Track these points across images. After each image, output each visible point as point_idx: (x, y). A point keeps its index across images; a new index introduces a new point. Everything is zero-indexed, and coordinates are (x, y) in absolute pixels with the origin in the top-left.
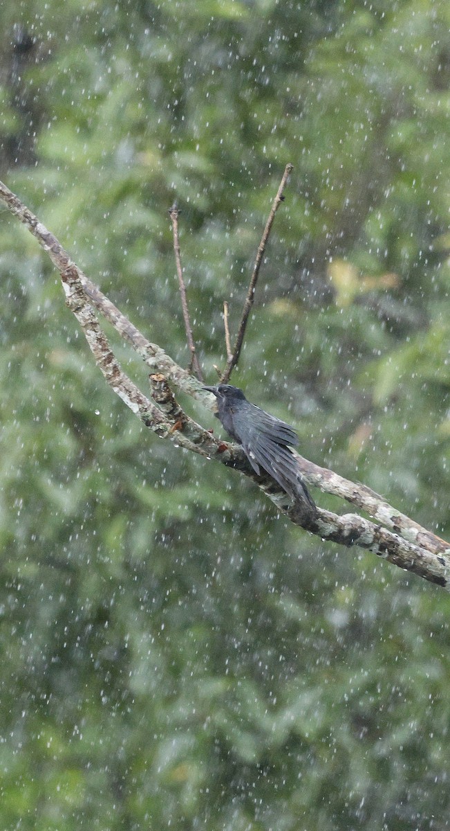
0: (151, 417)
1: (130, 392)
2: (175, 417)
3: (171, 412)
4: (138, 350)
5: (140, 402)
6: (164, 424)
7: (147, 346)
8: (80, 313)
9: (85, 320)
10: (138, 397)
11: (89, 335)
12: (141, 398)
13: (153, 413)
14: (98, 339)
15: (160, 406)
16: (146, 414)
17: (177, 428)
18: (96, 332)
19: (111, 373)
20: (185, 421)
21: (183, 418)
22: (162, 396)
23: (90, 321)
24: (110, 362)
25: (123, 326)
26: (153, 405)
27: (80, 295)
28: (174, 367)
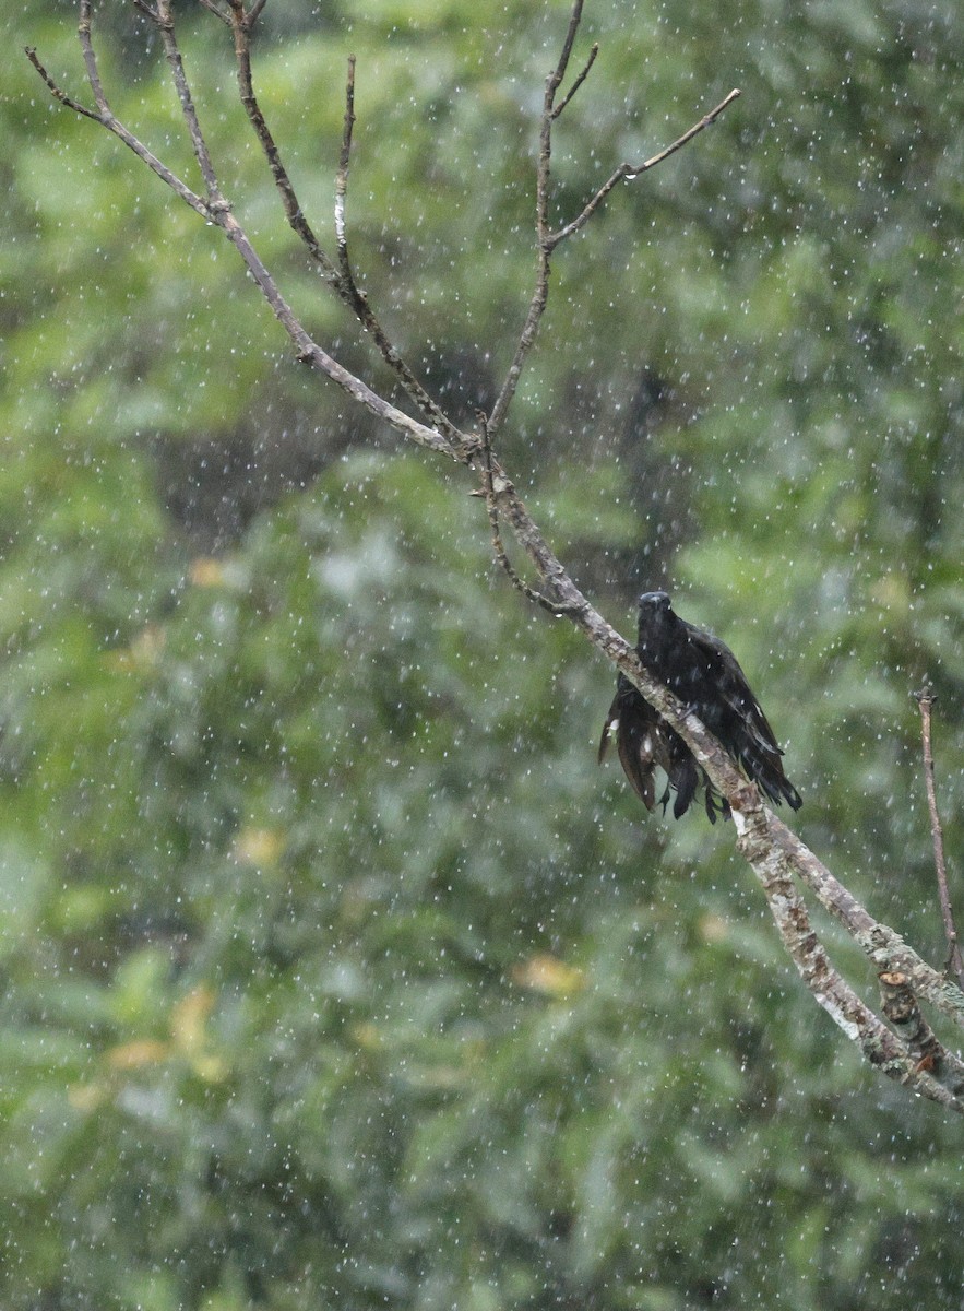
0: (879, 1048)
1: (845, 1003)
2: (923, 1047)
3: (916, 1039)
4: (857, 936)
5: (861, 1020)
6: (902, 1060)
7: (874, 928)
8: (762, 864)
9: (770, 877)
10: (857, 1012)
11: (776, 902)
12: (862, 1014)
13: (883, 1041)
14: (791, 910)
15: (896, 1027)
16: (872, 1041)
17: (925, 1067)
18: (787, 897)
19: (811, 969)
20: (939, 1055)
21: (937, 1050)
22: (900, 1011)
23: (777, 879)
24: (810, 950)
25: (830, 894)
26: (883, 1027)
27: (762, 834)
28: (919, 967)
